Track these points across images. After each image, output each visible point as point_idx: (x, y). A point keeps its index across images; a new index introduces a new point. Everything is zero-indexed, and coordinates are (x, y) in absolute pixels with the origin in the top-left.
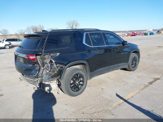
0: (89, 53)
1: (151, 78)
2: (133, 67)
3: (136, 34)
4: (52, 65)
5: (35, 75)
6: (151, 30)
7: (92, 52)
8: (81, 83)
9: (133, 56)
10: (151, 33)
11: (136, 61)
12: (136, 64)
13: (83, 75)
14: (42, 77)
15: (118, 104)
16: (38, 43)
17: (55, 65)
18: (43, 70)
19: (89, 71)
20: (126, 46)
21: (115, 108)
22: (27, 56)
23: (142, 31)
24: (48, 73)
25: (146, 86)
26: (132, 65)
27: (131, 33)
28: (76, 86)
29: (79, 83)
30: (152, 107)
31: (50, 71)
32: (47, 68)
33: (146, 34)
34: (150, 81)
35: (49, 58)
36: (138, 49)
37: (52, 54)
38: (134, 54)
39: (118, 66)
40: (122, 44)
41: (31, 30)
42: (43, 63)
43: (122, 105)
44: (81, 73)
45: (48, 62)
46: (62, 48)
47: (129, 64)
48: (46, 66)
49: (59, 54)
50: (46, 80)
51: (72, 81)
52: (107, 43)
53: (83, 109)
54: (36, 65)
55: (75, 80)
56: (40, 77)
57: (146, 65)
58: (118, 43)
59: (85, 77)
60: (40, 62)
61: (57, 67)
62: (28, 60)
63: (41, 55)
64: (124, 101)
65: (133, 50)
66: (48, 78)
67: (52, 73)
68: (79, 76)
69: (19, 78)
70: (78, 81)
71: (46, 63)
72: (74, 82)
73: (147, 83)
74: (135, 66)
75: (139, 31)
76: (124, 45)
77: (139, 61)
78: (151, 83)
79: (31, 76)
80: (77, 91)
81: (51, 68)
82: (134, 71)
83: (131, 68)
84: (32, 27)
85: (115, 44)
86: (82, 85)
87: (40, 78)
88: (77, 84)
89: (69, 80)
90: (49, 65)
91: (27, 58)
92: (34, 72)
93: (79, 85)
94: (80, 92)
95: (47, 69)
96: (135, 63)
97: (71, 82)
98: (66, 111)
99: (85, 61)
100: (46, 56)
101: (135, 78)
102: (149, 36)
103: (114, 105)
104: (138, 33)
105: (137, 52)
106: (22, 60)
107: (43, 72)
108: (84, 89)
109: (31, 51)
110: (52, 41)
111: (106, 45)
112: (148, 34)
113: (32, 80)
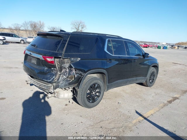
0: (109, 62)
1: (170, 97)
2: (151, 83)
3: (149, 46)
4: (71, 71)
5: (50, 79)
6: (164, 43)
7: (113, 61)
8: (97, 94)
9: (152, 71)
10: (164, 47)
11: (154, 76)
12: (153, 80)
13: (101, 85)
14: (59, 83)
15: (138, 121)
16: (59, 44)
17: (74, 71)
18: (60, 75)
19: (108, 82)
20: (146, 58)
21: (135, 125)
22: (43, 57)
23: (155, 43)
24: (65, 79)
25: (165, 105)
26: (150, 80)
27: (144, 45)
28: (92, 96)
29: (96, 93)
30: (174, 128)
31: (68, 77)
32: (65, 73)
33: (159, 47)
34: (169, 100)
35: (68, 62)
36: (157, 64)
37: (72, 59)
38: (153, 69)
39: (137, 79)
40: (143, 56)
41: (28, 25)
42: (61, 68)
43: (142, 122)
44: (99, 83)
45: (67, 67)
46: (83, 53)
47: (147, 79)
48: (63, 70)
49: (80, 59)
50: (62, 87)
51: (88, 90)
52: (128, 54)
53: (101, 123)
54: (53, 69)
55: (92, 90)
56: (55, 82)
57: (163, 82)
58: (139, 55)
59: (102, 88)
60: (58, 66)
61: (76, 73)
62: (44, 62)
63: (60, 58)
64: (143, 119)
65: (153, 64)
66: (65, 85)
67: (70, 79)
68: (96, 86)
69: (26, 81)
70: (95, 92)
71: (65, 68)
72: (91, 92)
73: (166, 102)
74: (153, 81)
75: (151, 43)
76: (144, 58)
77: (157, 76)
78: (170, 102)
79: (45, 80)
80: (92, 102)
81: (69, 74)
82: (151, 87)
83: (148, 84)
84: (30, 22)
85: (135, 56)
86: (98, 96)
87: (54, 84)
88: (94, 95)
89: (86, 89)
90: (68, 71)
91: (43, 59)
92: (49, 76)
93: (96, 96)
94: (96, 104)
95: (64, 75)
96: (153, 78)
97: (88, 92)
98: (82, 124)
99: (104, 70)
100: (65, 60)
101: (153, 94)
102: (162, 50)
103: (134, 122)
104: (151, 45)
105: (156, 67)
106: (34, 61)
107: (59, 77)
108: (100, 101)
109: (50, 52)
110: (74, 44)
111: (127, 55)
112: (162, 48)
113: (46, 85)
